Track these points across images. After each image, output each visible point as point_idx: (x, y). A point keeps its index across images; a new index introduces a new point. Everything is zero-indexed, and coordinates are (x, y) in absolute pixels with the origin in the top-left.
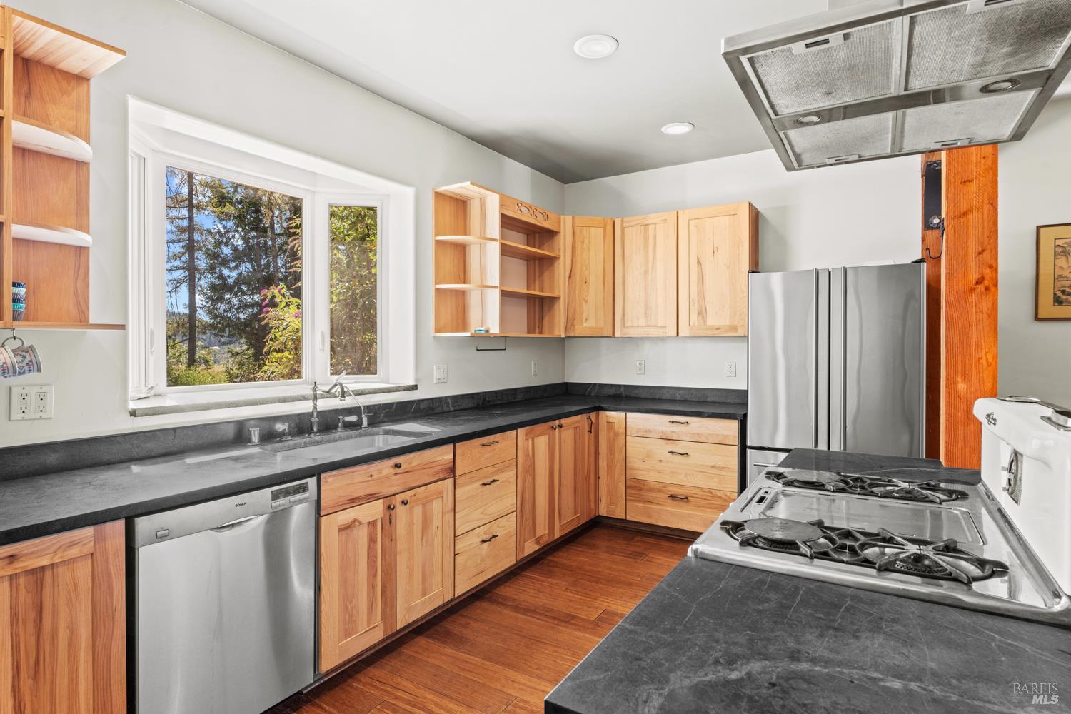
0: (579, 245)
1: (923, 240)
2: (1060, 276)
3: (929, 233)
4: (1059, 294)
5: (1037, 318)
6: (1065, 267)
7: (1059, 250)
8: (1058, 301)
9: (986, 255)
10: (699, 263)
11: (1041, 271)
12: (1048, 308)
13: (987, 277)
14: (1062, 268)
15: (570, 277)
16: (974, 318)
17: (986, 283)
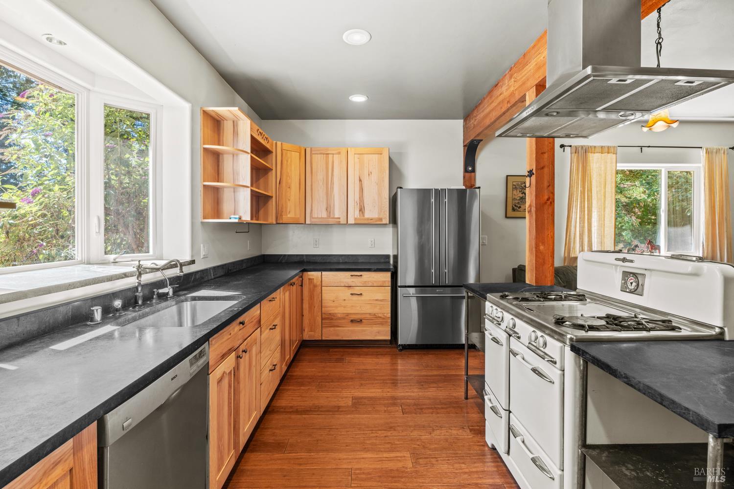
0: (285, 162)
1: (464, 177)
2: (514, 199)
3: (467, 174)
4: (514, 206)
5: (506, 217)
6: (516, 194)
7: (514, 187)
8: (514, 210)
9: (551, 188)
10: (360, 180)
11: (508, 196)
12: (510, 213)
13: (551, 198)
14: (515, 195)
15: (280, 183)
16: (546, 216)
17: (551, 200)
